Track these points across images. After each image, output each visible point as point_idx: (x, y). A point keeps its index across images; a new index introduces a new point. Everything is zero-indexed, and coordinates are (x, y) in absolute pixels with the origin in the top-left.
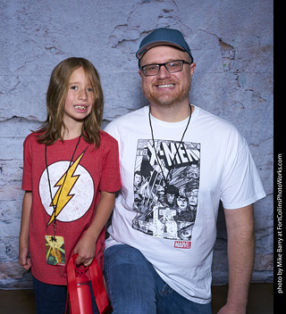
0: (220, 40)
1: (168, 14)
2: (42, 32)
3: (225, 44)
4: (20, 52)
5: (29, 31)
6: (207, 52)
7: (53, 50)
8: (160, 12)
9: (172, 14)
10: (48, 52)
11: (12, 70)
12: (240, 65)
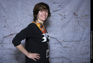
0: (74, 13)
1: (60, 6)
2: (27, 11)
3: (75, 14)
4: (21, 16)
5: (24, 11)
6: (71, 16)
7: (30, 15)
8: (58, 6)
9: (61, 6)
10: (28, 16)
11: (19, 20)
12: (79, 20)
